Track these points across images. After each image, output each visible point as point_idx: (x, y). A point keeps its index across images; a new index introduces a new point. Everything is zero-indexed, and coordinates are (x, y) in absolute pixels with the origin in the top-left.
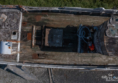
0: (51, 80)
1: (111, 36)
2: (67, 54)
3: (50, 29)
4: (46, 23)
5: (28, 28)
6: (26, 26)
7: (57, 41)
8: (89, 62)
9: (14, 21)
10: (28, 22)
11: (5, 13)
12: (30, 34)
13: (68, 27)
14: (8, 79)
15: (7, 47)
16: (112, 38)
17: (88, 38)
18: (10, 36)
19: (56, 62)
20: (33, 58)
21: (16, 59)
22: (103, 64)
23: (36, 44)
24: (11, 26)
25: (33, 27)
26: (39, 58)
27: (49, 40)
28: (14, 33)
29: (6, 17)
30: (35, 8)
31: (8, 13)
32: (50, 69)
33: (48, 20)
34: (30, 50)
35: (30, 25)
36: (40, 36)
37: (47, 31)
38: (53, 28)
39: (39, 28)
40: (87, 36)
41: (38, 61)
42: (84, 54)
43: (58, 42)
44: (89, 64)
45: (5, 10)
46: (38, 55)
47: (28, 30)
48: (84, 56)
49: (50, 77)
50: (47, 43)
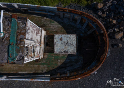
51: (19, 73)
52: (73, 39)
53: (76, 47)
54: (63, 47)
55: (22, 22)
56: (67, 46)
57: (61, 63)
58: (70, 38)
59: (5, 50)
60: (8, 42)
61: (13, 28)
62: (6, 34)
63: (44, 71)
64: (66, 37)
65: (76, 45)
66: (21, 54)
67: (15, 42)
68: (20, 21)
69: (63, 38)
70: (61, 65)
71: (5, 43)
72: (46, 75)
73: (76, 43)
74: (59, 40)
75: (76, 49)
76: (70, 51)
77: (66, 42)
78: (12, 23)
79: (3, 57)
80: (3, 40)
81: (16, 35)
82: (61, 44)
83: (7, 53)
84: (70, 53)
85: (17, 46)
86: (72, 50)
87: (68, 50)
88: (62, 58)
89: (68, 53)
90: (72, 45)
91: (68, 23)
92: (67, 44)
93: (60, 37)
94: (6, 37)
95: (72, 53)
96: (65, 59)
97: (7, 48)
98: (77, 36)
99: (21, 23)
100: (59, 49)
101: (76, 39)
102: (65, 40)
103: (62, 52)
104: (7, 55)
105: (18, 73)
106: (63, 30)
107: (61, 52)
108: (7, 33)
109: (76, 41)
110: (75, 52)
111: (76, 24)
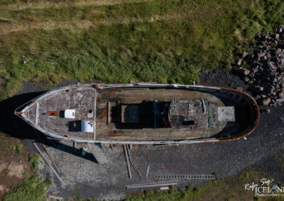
0: (128, 162)
1: (174, 114)
2: (144, 130)
3: (125, 107)
4: (121, 99)
5: (103, 105)
6: (101, 103)
7: (133, 117)
9: (90, 99)
10: (103, 98)
11: (80, 92)
12: (106, 111)
13: (144, 102)
14: (75, 164)
15: (89, 126)
16: (174, 116)
17: (162, 113)
18: (86, 115)
19: (133, 138)
20: (109, 136)
21: (93, 137)
23: (112, 121)
24: (87, 105)
25: (108, 104)
26: (115, 136)
27: (125, 117)
28: (90, 112)
29: (81, 96)
30: (110, 86)
31: (84, 91)
32: (129, 145)
33: (123, 95)
34: (106, 128)
35: (104, 102)
36: (116, 112)
37: (123, 108)
38: (129, 105)
39: (114, 104)
40: (161, 111)
41: (115, 138)
42: (161, 129)
43: (134, 119)
45: (80, 89)
46: (115, 132)
47: (104, 107)
48: (161, 132)
49: (128, 159)
50: (123, 121)
52: (232, 110)
54: (225, 117)
58: (230, 110)
59: (207, 120)
61: (211, 108)
62: (207, 112)
64: (226, 109)
67: (213, 116)
69: (224, 109)
74: (221, 111)
76: (230, 119)
77: (227, 112)
78: (210, 106)
80: (205, 115)
81: (212, 112)
82: (223, 114)
83: (208, 122)
85: (214, 118)
86: (232, 118)
88: (223, 124)
89: (229, 121)
90: (231, 114)
91: (226, 97)
92: (227, 114)
93: (222, 109)
94: (207, 114)
95: (232, 121)
96: (225, 126)
98: (235, 107)
100: (221, 118)
101: (234, 110)
106: (222, 102)
107: (223, 120)
109: (234, 112)
110: (234, 119)
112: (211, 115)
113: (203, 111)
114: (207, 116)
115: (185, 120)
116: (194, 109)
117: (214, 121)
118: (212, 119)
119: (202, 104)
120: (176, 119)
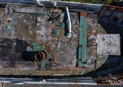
8: (29, 72)
22: (48, 75)
44: (29, 74)
51: (55, 75)
52: (117, 39)
53: (120, 47)
54: (106, 48)
55: (92, 20)
56: (109, 46)
57: (101, 65)
58: (113, 38)
59: (73, 52)
60: (77, 43)
61: (82, 27)
62: (74, 35)
63: (82, 73)
64: (108, 37)
65: (120, 46)
66: (93, 57)
67: (86, 43)
68: (90, 20)
69: (105, 38)
70: (101, 67)
71: (73, 45)
72: (87, 78)
73: (119, 43)
74: (101, 41)
75: (120, 49)
76: (113, 51)
77: (109, 42)
78: (81, 21)
79: (72, 61)
80: (70, 41)
81: (86, 35)
82: (103, 44)
83: (76, 56)
84: (114, 54)
85: (88, 48)
86: (116, 50)
87: (111, 51)
88: (102, 59)
89: (111, 54)
90: (115, 45)
91: (108, 22)
92: (110, 44)
93: (102, 37)
94: (74, 38)
95: (116, 54)
96: (106, 60)
97: (76, 50)
98: (120, 36)
99: (91, 22)
100: (101, 50)
101: (119, 39)
102: (107, 40)
103: (105, 52)
104: (76, 58)
105: (53, 75)
106: (103, 29)
107: (103, 53)
108: (75, 33)
109: (119, 41)
110: (119, 52)
111: (116, 23)
112: (83, 41)
113: (67, 31)
114: (74, 43)
115: (29, 49)
116: (47, 27)
117: (90, 54)
118: (84, 51)
119: (66, 18)
120: (9, 47)
